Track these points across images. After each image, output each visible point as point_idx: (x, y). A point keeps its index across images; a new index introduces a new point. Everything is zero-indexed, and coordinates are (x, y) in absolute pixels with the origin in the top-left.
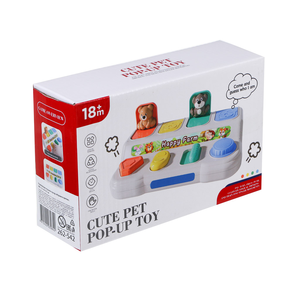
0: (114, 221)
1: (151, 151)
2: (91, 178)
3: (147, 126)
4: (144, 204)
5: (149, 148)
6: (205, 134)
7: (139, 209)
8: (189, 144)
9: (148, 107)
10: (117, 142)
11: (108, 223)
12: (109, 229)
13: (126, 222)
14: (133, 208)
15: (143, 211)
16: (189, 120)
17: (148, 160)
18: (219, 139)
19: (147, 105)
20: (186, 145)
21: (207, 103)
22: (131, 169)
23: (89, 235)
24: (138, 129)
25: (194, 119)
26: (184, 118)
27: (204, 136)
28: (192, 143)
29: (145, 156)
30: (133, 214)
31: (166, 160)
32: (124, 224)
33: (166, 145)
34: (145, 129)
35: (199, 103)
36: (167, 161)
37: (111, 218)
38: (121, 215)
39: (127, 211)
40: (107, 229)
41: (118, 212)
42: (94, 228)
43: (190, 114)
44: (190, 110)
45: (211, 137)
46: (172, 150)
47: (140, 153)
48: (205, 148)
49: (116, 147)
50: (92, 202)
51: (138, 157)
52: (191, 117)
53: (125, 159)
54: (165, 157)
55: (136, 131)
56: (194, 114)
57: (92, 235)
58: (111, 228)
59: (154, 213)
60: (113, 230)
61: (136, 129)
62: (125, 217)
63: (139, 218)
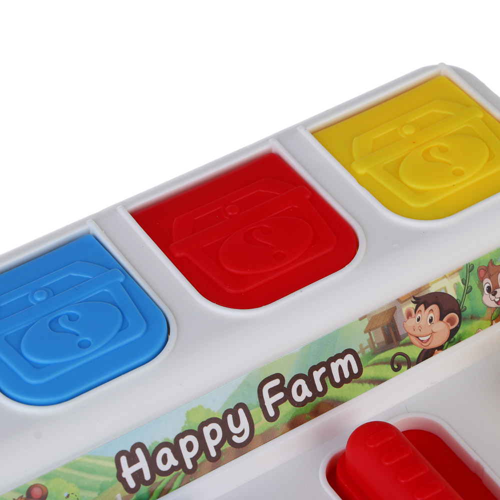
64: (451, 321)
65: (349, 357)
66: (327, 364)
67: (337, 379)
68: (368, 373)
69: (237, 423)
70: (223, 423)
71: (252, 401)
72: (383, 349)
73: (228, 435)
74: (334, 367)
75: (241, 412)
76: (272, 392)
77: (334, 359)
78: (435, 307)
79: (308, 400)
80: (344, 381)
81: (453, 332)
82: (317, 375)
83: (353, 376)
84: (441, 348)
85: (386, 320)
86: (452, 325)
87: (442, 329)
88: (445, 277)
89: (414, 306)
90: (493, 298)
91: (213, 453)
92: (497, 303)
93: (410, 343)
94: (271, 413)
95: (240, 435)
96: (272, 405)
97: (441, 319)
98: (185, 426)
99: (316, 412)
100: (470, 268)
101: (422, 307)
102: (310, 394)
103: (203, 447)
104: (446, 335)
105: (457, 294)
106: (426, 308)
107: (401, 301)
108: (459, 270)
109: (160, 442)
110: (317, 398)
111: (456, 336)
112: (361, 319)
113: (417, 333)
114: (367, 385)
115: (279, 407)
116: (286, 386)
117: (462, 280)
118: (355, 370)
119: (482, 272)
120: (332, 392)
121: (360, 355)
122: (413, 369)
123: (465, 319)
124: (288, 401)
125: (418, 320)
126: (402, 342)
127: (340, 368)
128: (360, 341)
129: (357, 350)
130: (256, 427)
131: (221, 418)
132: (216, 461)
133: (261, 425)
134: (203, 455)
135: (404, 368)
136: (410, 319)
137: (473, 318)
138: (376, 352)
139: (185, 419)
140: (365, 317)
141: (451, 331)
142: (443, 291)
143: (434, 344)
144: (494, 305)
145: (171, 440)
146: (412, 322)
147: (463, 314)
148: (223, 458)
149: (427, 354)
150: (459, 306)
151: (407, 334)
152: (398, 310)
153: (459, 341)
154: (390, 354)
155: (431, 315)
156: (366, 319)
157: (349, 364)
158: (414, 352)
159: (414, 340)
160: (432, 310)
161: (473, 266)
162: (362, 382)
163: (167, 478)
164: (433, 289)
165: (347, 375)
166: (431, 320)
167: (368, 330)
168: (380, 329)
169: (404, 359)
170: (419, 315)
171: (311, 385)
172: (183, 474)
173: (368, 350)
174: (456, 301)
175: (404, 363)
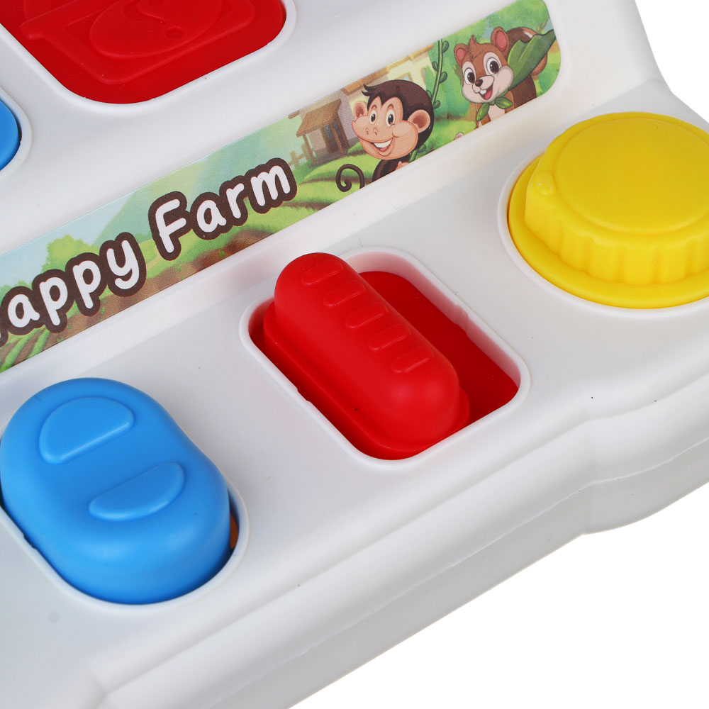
64: (419, 121)
65: (277, 170)
66: (245, 179)
67: (261, 201)
68: (304, 192)
69: (121, 261)
70: (101, 261)
71: (141, 231)
72: (324, 160)
73: (108, 278)
74: (256, 183)
75: (126, 245)
76: (170, 218)
77: (255, 172)
78: (395, 101)
79: (220, 230)
80: (270, 203)
81: (423, 137)
82: (232, 195)
83: (283, 197)
84: (406, 159)
85: (326, 119)
86: (420, 127)
87: (406, 132)
88: (408, 58)
89: (366, 99)
90: (477, 89)
91: (89, 304)
92: (483, 96)
93: (362, 152)
94: (170, 247)
95: (126, 278)
96: (170, 236)
97: (405, 118)
98: (47, 264)
99: (233, 248)
100: (443, 46)
101: (377, 101)
102: (223, 222)
103: (74, 294)
104: (413, 140)
105: (426, 82)
106: (383, 103)
107: (348, 91)
108: (428, 49)
109: (13, 286)
110: (234, 227)
111: (427, 143)
112: (291, 116)
113: (372, 137)
114: (303, 210)
115: (179, 239)
116: (188, 209)
117: (433, 64)
118: (287, 189)
119: (461, 53)
120: (254, 219)
121: (292, 168)
122: (368, 187)
123: (439, 119)
124: (192, 230)
125: (373, 119)
126: (351, 150)
127: (265, 186)
128: (291, 147)
129: (288, 160)
130: (148, 267)
131: (98, 253)
132: (93, 314)
133: (156, 264)
134: (75, 305)
135: (355, 186)
136: (362, 118)
137: (451, 117)
138: (314, 164)
139: (46, 254)
140: (297, 114)
141: (420, 134)
142: (406, 79)
143: (396, 153)
144: (479, 99)
145: (28, 284)
146: (364, 122)
147: (436, 111)
148: (103, 309)
149: (387, 167)
150: (430, 100)
151: (358, 139)
152: (343, 104)
153: (432, 150)
154: (334, 166)
155: (391, 112)
156: (299, 116)
157: (277, 179)
158: (368, 164)
159: (368, 147)
160: (391, 105)
161: (448, 44)
162: (296, 205)
163: (24, 338)
164: (391, 76)
165: (274, 195)
166: (391, 120)
167: (302, 133)
168: (319, 132)
169: (354, 173)
170: (374, 112)
171: (224, 208)
172: (47, 331)
173: (304, 161)
174: (426, 93)
175: (355, 180)
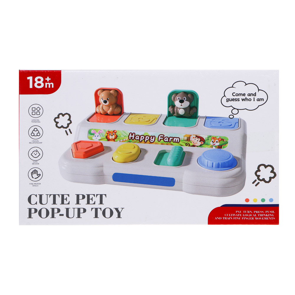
0: (63, 203)
1: (114, 140)
2: (35, 149)
3: (109, 112)
4: (104, 196)
5: (112, 136)
6: (190, 137)
7: (97, 199)
8: (167, 144)
9: (111, 92)
10: (69, 119)
11: (54, 203)
12: (56, 211)
13: (79, 209)
14: (88, 196)
15: (101, 202)
16: (167, 118)
17: (109, 149)
18: (211, 149)
19: (110, 90)
20: (162, 144)
21: (193, 104)
22: (86, 152)
23: (30, 210)
24: (96, 113)
25: (173, 118)
26: (160, 113)
27: (188, 139)
28: (172, 145)
29: (106, 143)
30: (88, 203)
31: (134, 155)
32: (76, 210)
33: (135, 138)
34: (107, 114)
35: (182, 101)
36: (137, 156)
37: (59, 200)
38: (72, 199)
39: (81, 197)
40: (53, 210)
41: (68, 195)
42: (36, 203)
43: (169, 112)
44: (169, 107)
45: (199, 143)
46: (142, 146)
47: (99, 138)
48: (190, 154)
49: (68, 125)
50: (35, 176)
51: (96, 143)
52: (170, 115)
53: (79, 140)
54: (134, 151)
55: (94, 114)
56: (174, 113)
57: (33, 211)
58: (59, 210)
59: (117, 209)
60: (60, 213)
61: (94, 111)
62: (78, 203)
63: (96, 210)
